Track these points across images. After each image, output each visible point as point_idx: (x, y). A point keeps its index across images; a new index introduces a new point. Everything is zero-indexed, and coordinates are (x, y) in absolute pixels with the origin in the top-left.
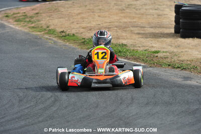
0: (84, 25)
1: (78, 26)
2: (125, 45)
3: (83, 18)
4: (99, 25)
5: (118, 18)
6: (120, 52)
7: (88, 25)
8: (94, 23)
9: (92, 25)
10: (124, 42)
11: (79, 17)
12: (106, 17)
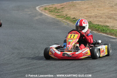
0: (87, 14)
1: (84, 15)
2: (108, 26)
3: (88, 11)
4: (96, 14)
5: (108, 11)
6: (103, 30)
7: (90, 15)
8: (94, 14)
9: (92, 15)
10: (108, 24)
11: (86, 10)
12: (101, 10)
